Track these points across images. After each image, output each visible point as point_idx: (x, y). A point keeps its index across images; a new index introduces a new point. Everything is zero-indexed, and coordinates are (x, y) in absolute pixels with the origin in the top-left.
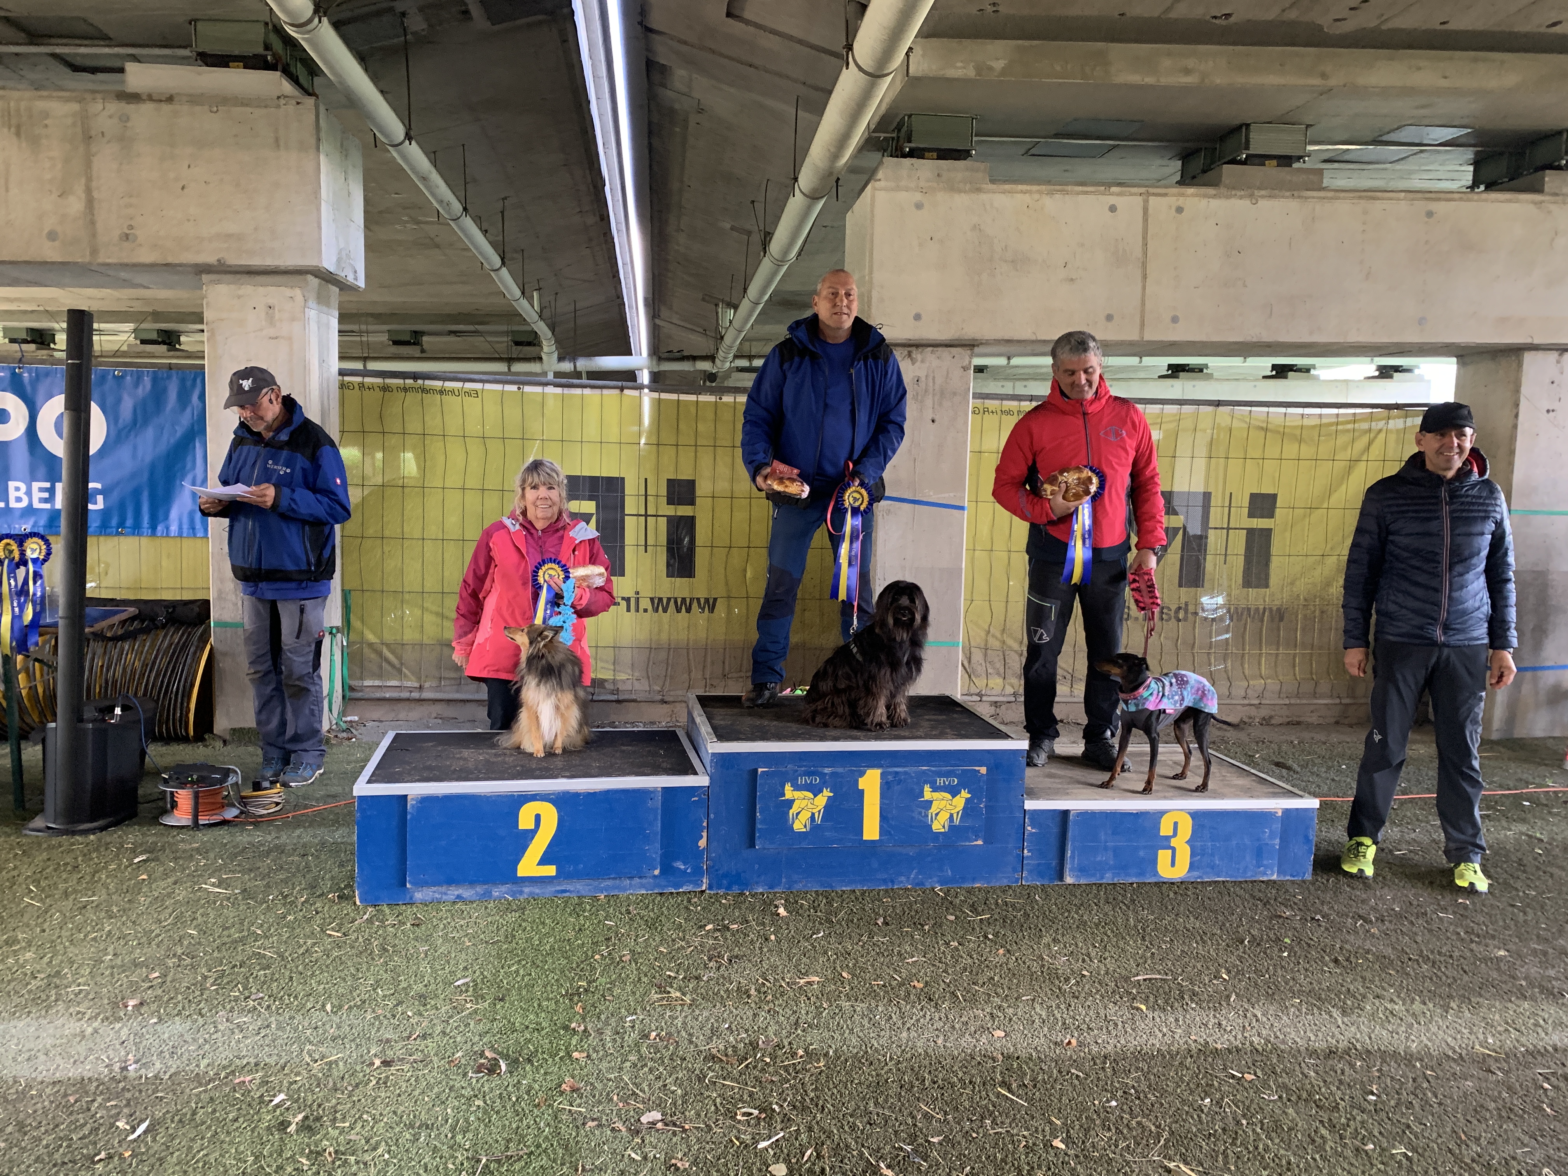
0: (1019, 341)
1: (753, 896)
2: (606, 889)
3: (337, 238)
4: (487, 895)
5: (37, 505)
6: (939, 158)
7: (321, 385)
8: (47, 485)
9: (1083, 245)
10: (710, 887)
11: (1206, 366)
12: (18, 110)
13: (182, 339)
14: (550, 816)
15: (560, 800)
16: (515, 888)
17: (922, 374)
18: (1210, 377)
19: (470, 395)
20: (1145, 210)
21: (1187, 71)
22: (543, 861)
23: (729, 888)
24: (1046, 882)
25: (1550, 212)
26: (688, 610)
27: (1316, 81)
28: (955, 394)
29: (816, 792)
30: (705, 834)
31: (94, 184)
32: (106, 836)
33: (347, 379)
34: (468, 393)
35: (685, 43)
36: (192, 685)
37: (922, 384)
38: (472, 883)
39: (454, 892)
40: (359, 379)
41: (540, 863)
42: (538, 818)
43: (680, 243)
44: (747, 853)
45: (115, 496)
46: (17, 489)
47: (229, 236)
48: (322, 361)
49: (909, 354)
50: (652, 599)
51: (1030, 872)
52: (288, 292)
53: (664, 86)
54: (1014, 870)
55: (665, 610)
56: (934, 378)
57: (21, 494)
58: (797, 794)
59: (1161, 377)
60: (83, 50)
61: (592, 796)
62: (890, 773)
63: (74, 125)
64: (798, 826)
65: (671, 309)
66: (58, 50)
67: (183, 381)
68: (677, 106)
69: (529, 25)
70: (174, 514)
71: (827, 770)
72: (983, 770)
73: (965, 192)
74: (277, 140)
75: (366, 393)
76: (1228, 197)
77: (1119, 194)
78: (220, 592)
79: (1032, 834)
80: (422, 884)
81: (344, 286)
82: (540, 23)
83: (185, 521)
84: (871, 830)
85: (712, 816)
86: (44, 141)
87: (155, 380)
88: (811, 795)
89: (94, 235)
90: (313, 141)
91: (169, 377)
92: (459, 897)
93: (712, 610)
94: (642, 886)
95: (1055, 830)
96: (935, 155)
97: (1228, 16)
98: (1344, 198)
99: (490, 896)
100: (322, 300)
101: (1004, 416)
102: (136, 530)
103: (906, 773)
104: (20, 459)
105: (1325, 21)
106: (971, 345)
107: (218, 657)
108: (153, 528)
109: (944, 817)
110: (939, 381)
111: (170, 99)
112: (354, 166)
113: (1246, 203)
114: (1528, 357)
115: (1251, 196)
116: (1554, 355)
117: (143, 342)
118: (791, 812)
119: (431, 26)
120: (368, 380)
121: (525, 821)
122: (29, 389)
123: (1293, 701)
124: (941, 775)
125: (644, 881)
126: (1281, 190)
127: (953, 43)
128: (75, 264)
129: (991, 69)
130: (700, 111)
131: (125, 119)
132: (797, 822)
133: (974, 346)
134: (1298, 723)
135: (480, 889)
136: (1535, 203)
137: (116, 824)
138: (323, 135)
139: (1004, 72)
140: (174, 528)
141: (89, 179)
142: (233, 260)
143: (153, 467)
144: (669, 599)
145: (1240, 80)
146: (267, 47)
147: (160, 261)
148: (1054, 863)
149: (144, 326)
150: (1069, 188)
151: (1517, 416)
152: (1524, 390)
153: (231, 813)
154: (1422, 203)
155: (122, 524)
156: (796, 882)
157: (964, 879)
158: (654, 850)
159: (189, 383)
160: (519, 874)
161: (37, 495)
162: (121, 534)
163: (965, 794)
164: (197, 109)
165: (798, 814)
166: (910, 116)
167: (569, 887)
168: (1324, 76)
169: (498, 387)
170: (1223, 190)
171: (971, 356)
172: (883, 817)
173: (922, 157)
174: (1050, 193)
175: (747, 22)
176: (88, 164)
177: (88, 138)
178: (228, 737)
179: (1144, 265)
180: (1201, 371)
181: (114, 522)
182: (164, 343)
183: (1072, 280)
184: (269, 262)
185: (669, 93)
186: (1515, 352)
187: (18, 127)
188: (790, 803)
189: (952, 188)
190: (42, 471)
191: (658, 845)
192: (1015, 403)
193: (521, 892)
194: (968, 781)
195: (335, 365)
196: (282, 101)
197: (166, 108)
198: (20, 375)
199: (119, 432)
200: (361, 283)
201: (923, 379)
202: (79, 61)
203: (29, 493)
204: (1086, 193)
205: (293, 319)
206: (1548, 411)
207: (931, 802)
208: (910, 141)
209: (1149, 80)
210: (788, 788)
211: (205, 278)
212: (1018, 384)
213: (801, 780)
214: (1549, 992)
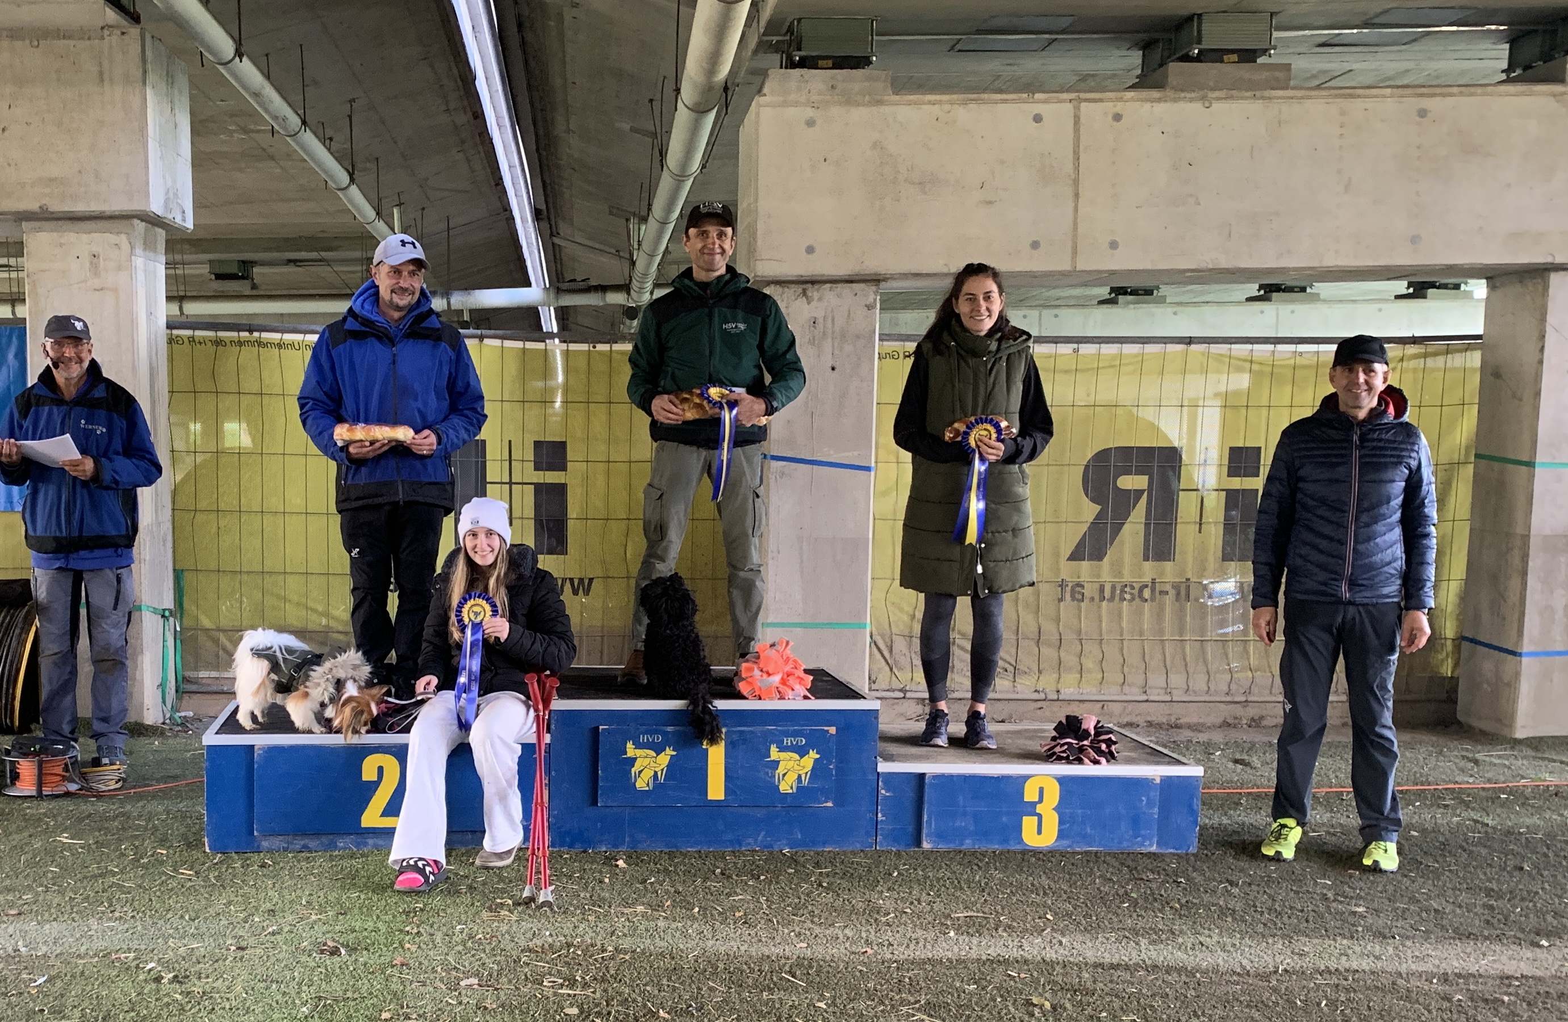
1: (596, 854)
3: (164, 178)
4: (332, 846)
6: (835, 67)
7: (148, 340)
9: (1002, 162)
17: (819, 314)
20: (1077, 121)
22: (386, 813)
23: (571, 846)
24: (902, 848)
28: (858, 336)
29: (659, 750)
33: (176, 332)
38: (316, 835)
39: (300, 842)
40: (190, 332)
42: (380, 771)
44: (589, 811)
47: (51, 181)
49: (805, 292)
51: (886, 837)
52: (113, 238)
54: (868, 835)
56: (833, 320)
58: (639, 752)
62: (735, 733)
64: (641, 784)
71: (669, 729)
72: (832, 730)
73: (864, 105)
74: (101, 74)
75: (197, 348)
76: (1175, 100)
77: (1044, 102)
79: (885, 798)
80: (268, 834)
81: (170, 228)
84: (716, 790)
85: (553, 773)
88: (653, 754)
90: (139, 74)
92: (305, 847)
95: (910, 794)
96: (829, 63)
99: (336, 847)
100: (149, 244)
103: (752, 732)
106: (876, 280)
109: (791, 778)
110: (839, 322)
112: (180, 92)
113: (1198, 106)
114: (1554, 280)
115: (1203, 98)
118: (633, 770)
120: (199, 333)
121: (368, 773)
124: (790, 734)
126: (1238, 89)
132: (639, 780)
133: (879, 281)
135: (325, 840)
136: (1558, 95)
138: (149, 66)
142: (56, 207)
148: (911, 828)
150: (986, 96)
151: (1542, 349)
152: (1550, 318)
154: (1412, 99)
156: (640, 842)
157: (815, 842)
160: (362, 825)
163: (813, 755)
165: (640, 772)
166: (800, 20)
170: (1170, 93)
171: (876, 293)
172: (728, 777)
173: (814, 67)
174: (964, 103)
179: (1076, 183)
183: (990, 203)
184: (94, 207)
188: (633, 761)
189: (849, 101)
193: (364, 845)
194: (816, 741)
195: (162, 311)
196: (106, 31)
200: (189, 223)
201: (821, 320)
204: (1006, 101)
205: (119, 268)
207: (778, 762)
208: (800, 49)
210: (630, 745)
213: (643, 739)
214: (1382, 936)
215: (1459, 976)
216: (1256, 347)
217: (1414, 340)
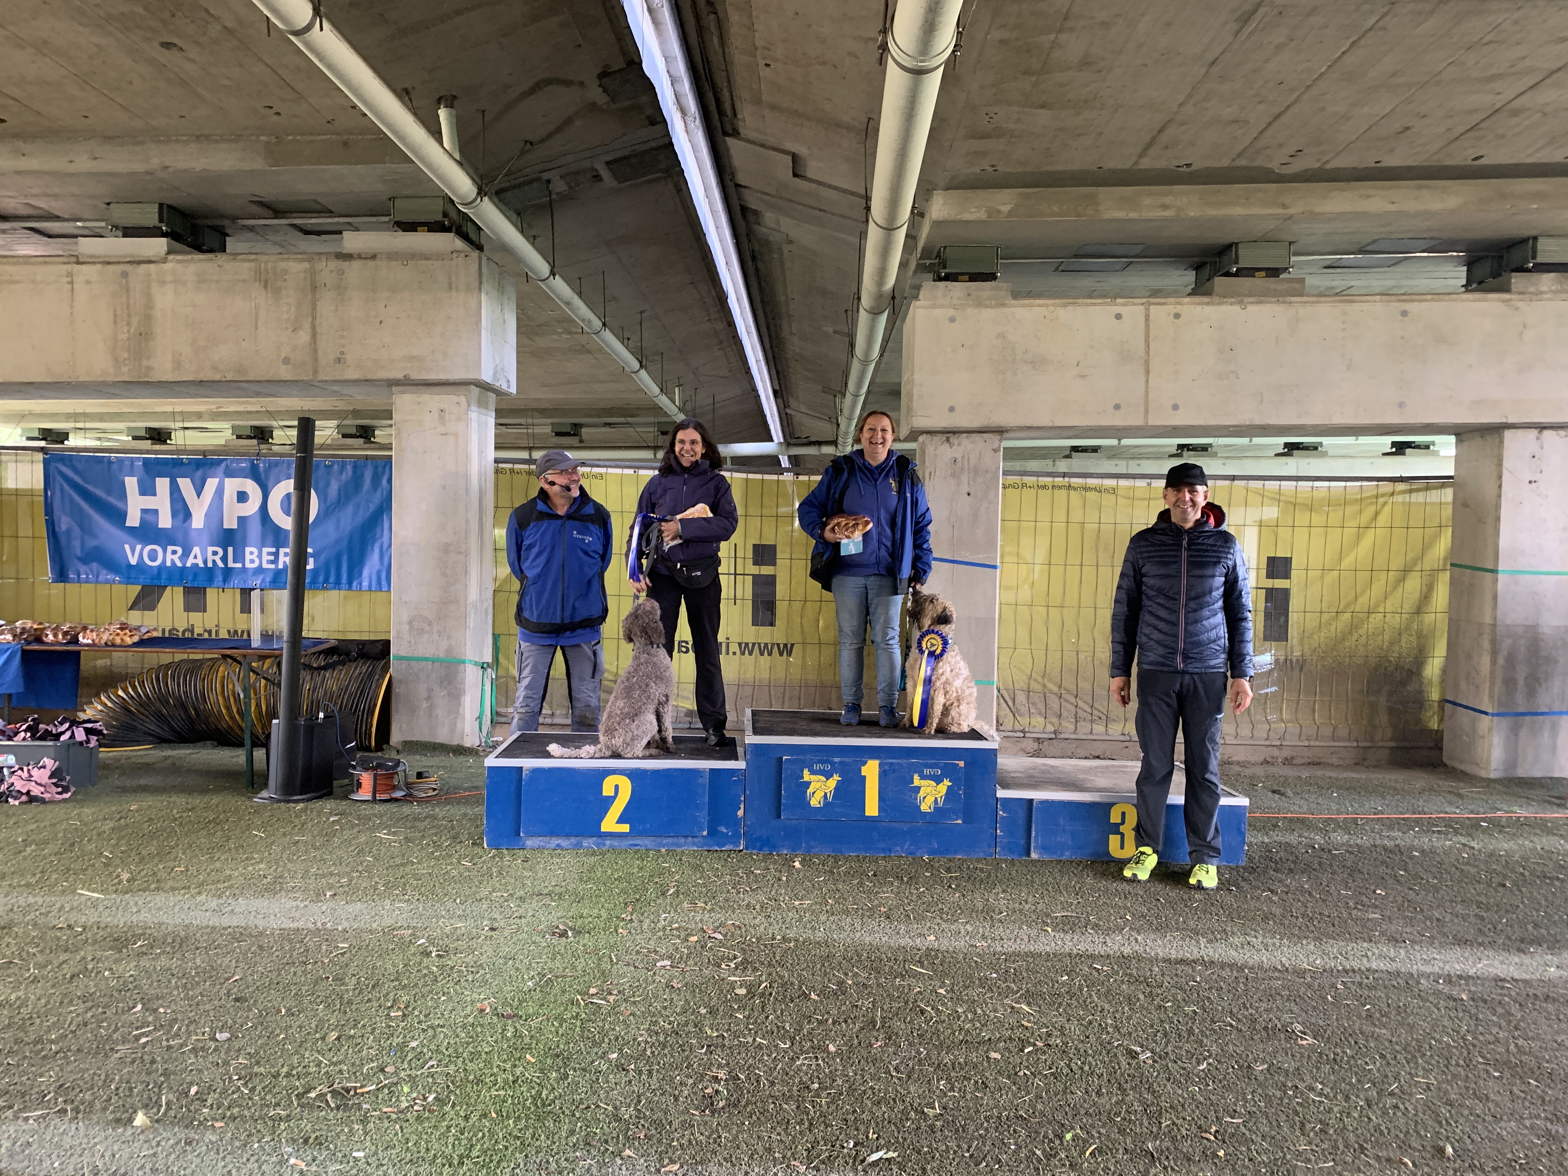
0: (1038, 428)
1: (778, 855)
2: (667, 845)
3: (493, 357)
4: (579, 846)
5: (265, 565)
6: (971, 280)
7: (480, 470)
8: (273, 550)
9: (1092, 347)
10: (747, 848)
11: (1321, 444)
12: (266, 270)
13: (377, 432)
14: (626, 787)
15: (633, 775)
16: (599, 840)
17: (958, 455)
18: (1324, 454)
19: (596, 477)
20: (1147, 318)
21: (1165, 207)
22: (621, 821)
23: (760, 849)
24: (1016, 858)
25: (1517, 309)
26: (770, 654)
27: (1279, 211)
28: (987, 471)
29: (828, 776)
30: (742, 806)
31: (318, 321)
32: (311, 805)
33: (501, 465)
34: (595, 476)
35: (768, 194)
36: (375, 705)
37: (959, 464)
38: (567, 836)
39: (555, 841)
40: (510, 466)
41: (618, 822)
42: (617, 787)
43: (795, 345)
44: (775, 823)
45: (323, 557)
46: (252, 553)
47: (412, 358)
48: (481, 452)
49: (948, 440)
50: (740, 644)
51: (1003, 848)
52: (455, 399)
53: (759, 224)
54: (989, 846)
55: (750, 653)
56: (969, 460)
57: (254, 557)
58: (813, 777)
59: (1277, 455)
60: (313, 221)
61: (656, 773)
62: (886, 764)
63: (305, 278)
64: (814, 803)
65: (797, 399)
66: (295, 221)
67: (376, 468)
68: (771, 238)
69: (650, 181)
70: (366, 573)
71: (836, 760)
72: (962, 764)
73: (990, 307)
74: (450, 284)
75: (515, 477)
76: (1219, 304)
77: (1125, 305)
78: (398, 632)
79: (1003, 817)
80: (531, 835)
81: (498, 392)
82: (659, 179)
83: (374, 578)
84: (872, 808)
85: (748, 793)
86: (283, 292)
87: (355, 468)
88: (824, 779)
89: (316, 359)
90: (477, 284)
91: (366, 466)
92: (558, 845)
93: (790, 654)
94: (694, 844)
95: (1021, 814)
96: (967, 277)
97: (1188, 165)
98: (1325, 302)
99: (581, 846)
100: (482, 404)
101: (1040, 491)
102: (337, 585)
103: (898, 764)
104: (255, 530)
105: (1274, 165)
106: (1000, 431)
107: (395, 684)
108: (350, 583)
109: (930, 800)
110: (973, 461)
111: (374, 257)
112: (509, 299)
113: (1236, 308)
114: (1509, 435)
115: (1241, 302)
116: (1534, 433)
117: (345, 436)
118: (808, 791)
119: (570, 188)
120: (517, 466)
121: (607, 790)
122: (263, 476)
123: (1312, 743)
124: (927, 766)
125: (696, 840)
126: (1266, 296)
127: (969, 193)
128: (302, 381)
129: (999, 212)
130: (790, 242)
131: (340, 273)
132: (813, 799)
133: (1002, 432)
134: (1318, 764)
135: (573, 840)
136: (1504, 301)
137: (317, 798)
138: (484, 279)
139: (1010, 213)
140: (365, 584)
141: (314, 318)
142: (416, 376)
143: (351, 536)
144: (754, 644)
145: (1212, 212)
146: (445, 215)
147: (362, 378)
148: (1022, 842)
149: (345, 422)
150: (1080, 301)
151: (1500, 486)
152: (1506, 463)
153: (399, 794)
154: (1397, 304)
155: (326, 580)
157: (947, 851)
158: (703, 817)
159: (380, 470)
160: (603, 830)
161: (266, 558)
162: (324, 589)
163: (947, 783)
164: (394, 263)
165: (814, 793)
166: (945, 248)
167: (639, 842)
168: (1284, 206)
169: (619, 471)
170: (1216, 299)
171: (1000, 441)
172: (881, 799)
173: (956, 280)
174: (1065, 306)
175: (811, 180)
176: (314, 307)
177: (314, 288)
178: (400, 748)
179: (1147, 363)
180: (1316, 448)
181: (321, 579)
182: (361, 436)
183: (1084, 376)
184: (442, 376)
185: (764, 230)
186: (1495, 430)
187: (266, 282)
188: (808, 784)
189: (980, 304)
190: (270, 539)
191: (705, 812)
192: (1050, 479)
193: (604, 845)
194: (949, 772)
195: (491, 454)
196: (455, 255)
197: (370, 263)
198: (258, 465)
199: (328, 508)
200: (513, 390)
201: (959, 459)
202: (309, 228)
203: (260, 556)
204: (1094, 304)
205: (459, 420)
206: (1530, 482)
207: (919, 788)
208: (945, 268)
209: (1133, 215)
210: (806, 772)
211: (394, 388)
212: (1131, 462)
213: (816, 767)
214: (1395, 940)
215: (1460, 977)
216: (1283, 483)
217: (1402, 479)
